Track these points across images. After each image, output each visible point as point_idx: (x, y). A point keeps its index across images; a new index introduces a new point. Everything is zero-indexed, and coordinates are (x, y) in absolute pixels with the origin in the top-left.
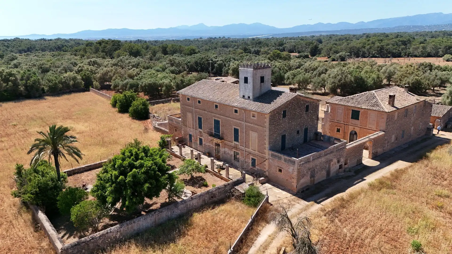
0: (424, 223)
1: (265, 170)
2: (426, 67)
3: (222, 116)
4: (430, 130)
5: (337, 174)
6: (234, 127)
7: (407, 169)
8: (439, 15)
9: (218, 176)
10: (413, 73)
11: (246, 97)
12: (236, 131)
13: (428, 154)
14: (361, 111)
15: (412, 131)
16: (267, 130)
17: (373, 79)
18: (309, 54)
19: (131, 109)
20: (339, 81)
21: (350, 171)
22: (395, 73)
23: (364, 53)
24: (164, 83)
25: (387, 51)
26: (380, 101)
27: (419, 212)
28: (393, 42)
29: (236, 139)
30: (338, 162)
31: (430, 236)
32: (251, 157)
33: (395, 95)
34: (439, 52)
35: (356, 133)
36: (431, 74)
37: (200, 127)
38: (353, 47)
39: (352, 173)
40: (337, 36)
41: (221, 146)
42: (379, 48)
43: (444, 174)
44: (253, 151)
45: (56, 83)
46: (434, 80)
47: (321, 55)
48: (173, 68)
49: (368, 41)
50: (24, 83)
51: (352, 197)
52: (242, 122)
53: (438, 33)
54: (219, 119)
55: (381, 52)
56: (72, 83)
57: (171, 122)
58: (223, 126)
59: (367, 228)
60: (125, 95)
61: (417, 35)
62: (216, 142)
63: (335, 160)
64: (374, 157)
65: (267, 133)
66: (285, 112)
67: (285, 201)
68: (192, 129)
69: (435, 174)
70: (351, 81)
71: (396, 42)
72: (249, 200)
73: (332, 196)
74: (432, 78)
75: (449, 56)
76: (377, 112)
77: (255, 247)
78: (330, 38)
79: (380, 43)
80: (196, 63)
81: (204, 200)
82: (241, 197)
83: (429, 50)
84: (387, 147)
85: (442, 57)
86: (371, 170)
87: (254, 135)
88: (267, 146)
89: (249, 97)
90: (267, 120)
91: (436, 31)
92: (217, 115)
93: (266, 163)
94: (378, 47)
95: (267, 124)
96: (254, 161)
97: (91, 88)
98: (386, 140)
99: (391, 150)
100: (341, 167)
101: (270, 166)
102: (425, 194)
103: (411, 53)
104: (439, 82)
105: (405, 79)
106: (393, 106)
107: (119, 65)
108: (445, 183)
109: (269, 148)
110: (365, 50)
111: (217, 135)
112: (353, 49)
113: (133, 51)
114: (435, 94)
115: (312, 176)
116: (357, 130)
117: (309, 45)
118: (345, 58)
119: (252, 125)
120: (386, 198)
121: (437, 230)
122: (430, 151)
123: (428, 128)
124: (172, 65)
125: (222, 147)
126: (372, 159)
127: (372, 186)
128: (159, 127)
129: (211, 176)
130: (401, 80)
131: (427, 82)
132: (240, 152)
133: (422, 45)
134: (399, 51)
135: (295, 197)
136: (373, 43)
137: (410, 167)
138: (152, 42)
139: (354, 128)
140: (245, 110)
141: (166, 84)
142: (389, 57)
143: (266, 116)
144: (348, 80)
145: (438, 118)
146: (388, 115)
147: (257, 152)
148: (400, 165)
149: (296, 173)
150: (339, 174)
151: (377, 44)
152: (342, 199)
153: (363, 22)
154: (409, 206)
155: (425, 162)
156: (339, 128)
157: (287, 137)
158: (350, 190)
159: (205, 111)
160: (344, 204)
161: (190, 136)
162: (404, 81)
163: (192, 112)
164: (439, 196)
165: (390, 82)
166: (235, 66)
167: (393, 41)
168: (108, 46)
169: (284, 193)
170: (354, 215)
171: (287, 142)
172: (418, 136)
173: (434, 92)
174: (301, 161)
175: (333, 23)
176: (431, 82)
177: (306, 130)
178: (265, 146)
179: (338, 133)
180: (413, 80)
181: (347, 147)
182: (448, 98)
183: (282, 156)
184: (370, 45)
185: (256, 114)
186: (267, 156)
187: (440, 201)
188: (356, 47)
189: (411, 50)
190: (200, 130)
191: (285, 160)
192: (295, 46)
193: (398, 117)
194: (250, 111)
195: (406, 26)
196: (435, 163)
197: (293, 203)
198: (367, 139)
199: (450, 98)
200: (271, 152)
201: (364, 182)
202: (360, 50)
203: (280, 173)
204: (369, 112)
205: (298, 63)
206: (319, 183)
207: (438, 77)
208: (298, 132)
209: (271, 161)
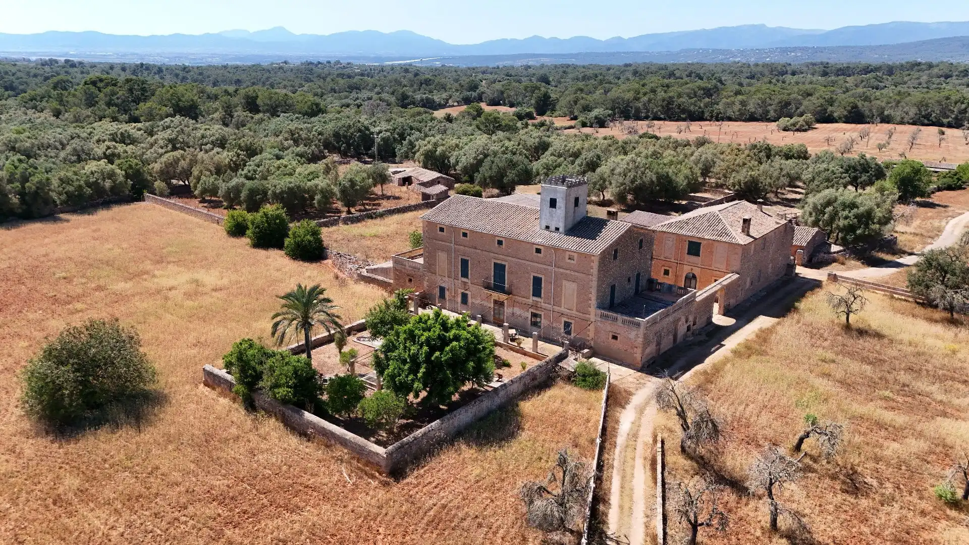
0: (813, 394)
1: (588, 338)
2: (761, 152)
3: (510, 258)
4: (792, 267)
5: (684, 340)
6: (533, 274)
7: (773, 327)
8: (759, 29)
9: (517, 351)
10: (744, 164)
11: (553, 228)
12: (537, 282)
13: (797, 304)
14: (703, 243)
15: (770, 270)
16: (595, 278)
17: (686, 177)
18: (532, 110)
19: (287, 241)
20: (632, 182)
21: (700, 334)
22: (714, 163)
23: (638, 110)
24: (316, 186)
25: (679, 108)
26: (729, 227)
27: (803, 383)
28: (687, 91)
29: (537, 292)
30: (686, 322)
31: (824, 408)
32: (564, 319)
33: (750, 219)
34: (768, 112)
35: (694, 277)
36: (772, 167)
37: (465, 274)
38: (618, 98)
39: (703, 337)
40: (575, 67)
41: (506, 304)
42: (666, 102)
43: (822, 331)
44: (568, 311)
45: (80, 186)
46: (778, 179)
47: (557, 113)
48: (301, 149)
49: (643, 85)
50: (17, 189)
51: (717, 369)
52: (549, 268)
53: (760, 69)
54: (503, 263)
55: (669, 109)
56: (108, 184)
57: (399, 267)
58: (511, 273)
59: (747, 405)
60: (266, 214)
61: (724, 71)
62: (496, 298)
63: (683, 319)
64: (727, 312)
65: (594, 284)
66: (616, 251)
67: (631, 379)
68: (446, 279)
69: (811, 332)
70: (652, 182)
71: (693, 90)
72: (584, 381)
73: (689, 369)
74: (776, 174)
75: (788, 121)
76: (727, 245)
77: (622, 436)
78: (564, 72)
79: (665, 92)
80: (336, 135)
81: (525, 384)
82: (570, 378)
83: (751, 107)
84: (741, 296)
85: (775, 121)
86: (728, 331)
87: (569, 289)
88: (593, 302)
89: (557, 229)
90: (595, 265)
91: (757, 65)
92: (501, 256)
93: (592, 328)
94: (664, 100)
95: (595, 271)
96: (567, 325)
97: (146, 194)
98: (739, 286)
99: (745, 301)
100: (689, 328)
101: (597, 331)
102: (805, 360)
103: (721, 113)
104: (785, 180)
105: (733, 175)
106: (748, 235)
107: (181, 140)
108: (826, 344)
109: (596, 306)
110: (640, 105)
111: (499, 286)
112: (618, 103)
113: (181, 104)
114: (779, 200)
115: (658, 344)
116: (697, 271)
117: (533, 92)
118: (605, 121)
119: (568, 272)
120: (759, 367)
121: (831, 401)
122: (798, 300)
123: (788, 264)
124: (296, 142)
125: (509, 306)
126: (724, 315)
127: (736, 353)
128: (369, 275)
129: (505, 351)
130: (726, 177)
131: (768, 180)
132: (542, 314)
133: (740, 97)
134: (700, 108)
135: (640, 374)
136: (653, 91)
137: (778, 323)
138: (177, 72)
139: (692, 269)
140: (556, 249)
141: (322, 189)
142: (684, 120)
143: (593, 258)
144: (646, 180)
145: (801, 247)
146: (743, 249)
147: (574, 312)
148: (763, 322)
149: (640, 340)
150: (688, 339)
151: (661, 94)
152: (705, 373)
153: (620, 38)
154: (791, 375)
155: (796, 316)
156: (667, 268)
157: (617, 288)
158: (709, 361)
159: (475, 248)
160: (709, 378)
161: (442, 290)
162: (732, 178)
163: (448, 251)
164: (823, 361)
165: (705, 179)
166: (430, 147)
167: (688, 88)
168: (121, 93)
169: (624, 369)
170: (727, 391)
171: (616, 295)
172: (776, 278)
173: (778, 198)
174: (648, 322)
175: (562, 38)
176: (774, 182)
177: (638, 275)
178: (590, 302)
179: (666, 276)
180: (746, 178)
181: (698, 299)
182: (811, 214)
183: (619, 316)
184: (647, 96)
185: (575, 255)
186: (592, 317)
187: (827, 367)
188: (623, 99)
189: (721, 107)
190: (464, 280)
191: (624, 322)
192: (502, 93)
193: (755, 250)
194: (565, 251)
195: (701, 49)
196: (808, 317)
197: (642, 381)
198: (719, 286)
199: (814, 214)
200: (599, 312)
201: (723, 348)
202: (631, 105)
203: (613, 341)
204: (716, 244)
205: (537, 140)
206: (665, 352)
207: (784, 172)
208: (629, 280)
209: (599, 324)
